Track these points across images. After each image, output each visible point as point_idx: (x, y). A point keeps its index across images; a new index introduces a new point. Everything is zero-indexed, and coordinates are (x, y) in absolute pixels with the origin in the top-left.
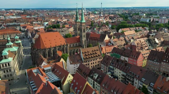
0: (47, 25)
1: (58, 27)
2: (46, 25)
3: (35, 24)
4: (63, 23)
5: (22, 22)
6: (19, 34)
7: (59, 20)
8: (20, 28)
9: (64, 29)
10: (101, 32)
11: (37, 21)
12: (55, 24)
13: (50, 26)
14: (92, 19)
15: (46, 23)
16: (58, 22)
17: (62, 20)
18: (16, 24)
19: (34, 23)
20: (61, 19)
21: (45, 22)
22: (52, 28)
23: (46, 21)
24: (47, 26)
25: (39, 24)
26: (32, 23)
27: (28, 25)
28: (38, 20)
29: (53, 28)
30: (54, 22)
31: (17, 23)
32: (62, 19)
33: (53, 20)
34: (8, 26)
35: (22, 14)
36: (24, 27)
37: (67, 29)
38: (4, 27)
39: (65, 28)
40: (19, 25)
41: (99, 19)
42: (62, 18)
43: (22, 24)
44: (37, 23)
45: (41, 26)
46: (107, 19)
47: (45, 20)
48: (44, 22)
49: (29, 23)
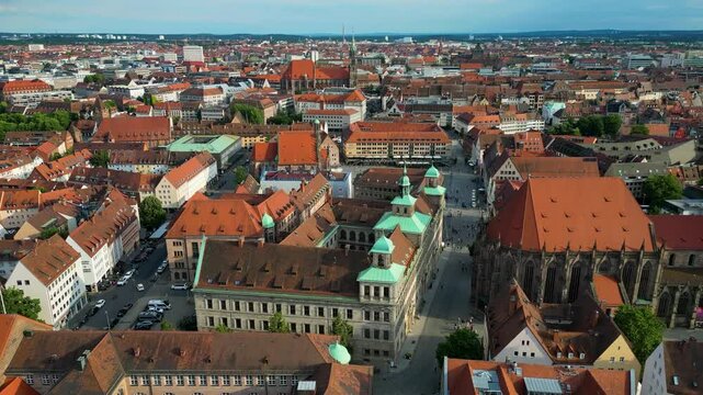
0: (558, 114)
1: (610, 129)
2: (551, 115)
3: (507, 107)
4: (641, 111)
5: (459, 95)
6: (441, 146)
7: (619, 94)
8: (450, 120)
9: (641, 143)
11: (519, 97)
12: (598, 116)
13: (570, 120)
15: (557, 106)
16: (614, 106)
17: (637, 97)
18: (439, 101)
19: (504, 101)
20: (631, 90)
21: (551, 98)
22: (577, 129)
23: (558, 98)
24: (557, 122)
25: (525, 110)
26: (495, 106)
27: (479, 109)
28: (523, 91)
29: (584, 133)
30: (593, 103)
31: (443, 98)
32: (639, 90)
33: (591, 95)
34: (410, 109)
36: (465, 118)
37: (656, 144)
38: (397, 110)
39: (647, 142)
40: (449, 108)
42: (639, 86)
43: (459, 104)
44: (516, 102)
45: (529, 119)
47: (556, 90)
48: (548, 98)
49: (485, 102)
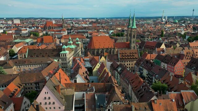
0: (112, 33)
1: (122, 35)
2: (110, 33)
3: (101, 32)
5: (90, 30)
6: (84, 39)
8: (88, 35)
10: (166, 43)
11: (104, 30)
12: (120, 33)
13: (114, 34)
14: (166, 28)
15: (112, 31)
16: (123, 31)
18: (85, 31)
19: (100, 30)
22: (115, 36)
23: (112, 30)
24: (112, 34)
25: (104, 32)
26: (98, 31)
27: (94, 32)
28: (105, 28)
29: (117, 36)
30: (119, 30)
33: (120, 29)
34: (78, 33)
35: (95, 22)
36: (91, 34)
38: (75, 33)
40: (87, 32)
41: (176, 29)
43: (90, 31)
44: (103, 31)
45: (105, 34)
46: (187, 29)
47: (112, 28)
48: (110, 30)
49: (96, 31)
